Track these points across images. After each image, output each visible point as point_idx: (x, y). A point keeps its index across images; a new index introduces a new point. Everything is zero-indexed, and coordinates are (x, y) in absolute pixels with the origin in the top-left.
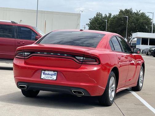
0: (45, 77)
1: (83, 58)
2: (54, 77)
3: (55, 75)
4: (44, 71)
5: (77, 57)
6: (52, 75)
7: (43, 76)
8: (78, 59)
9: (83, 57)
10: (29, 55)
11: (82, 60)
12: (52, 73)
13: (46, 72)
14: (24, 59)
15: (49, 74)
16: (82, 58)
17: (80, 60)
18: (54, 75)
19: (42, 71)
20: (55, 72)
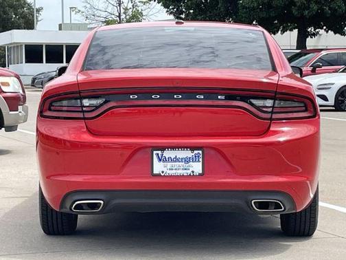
0: (165, 170)
1: (274, 104)
2: (197, 168)
3: (199, 161)
4: (159, 152)
5: (254, 102)
6: (187, 160)
7: (158, 168)
8: (258, 108)
9: (274, 98)
10: (101, 105)
11: (270, 110)
12: (188, 154)
13: (168, 154)
14: (84, 119)
15: (176, 160)
16: (269, 103)
17: (264, 109)
18: (195, 159)
19: (155, 152)
20: (196, 152)
